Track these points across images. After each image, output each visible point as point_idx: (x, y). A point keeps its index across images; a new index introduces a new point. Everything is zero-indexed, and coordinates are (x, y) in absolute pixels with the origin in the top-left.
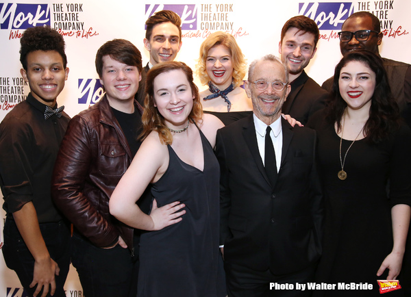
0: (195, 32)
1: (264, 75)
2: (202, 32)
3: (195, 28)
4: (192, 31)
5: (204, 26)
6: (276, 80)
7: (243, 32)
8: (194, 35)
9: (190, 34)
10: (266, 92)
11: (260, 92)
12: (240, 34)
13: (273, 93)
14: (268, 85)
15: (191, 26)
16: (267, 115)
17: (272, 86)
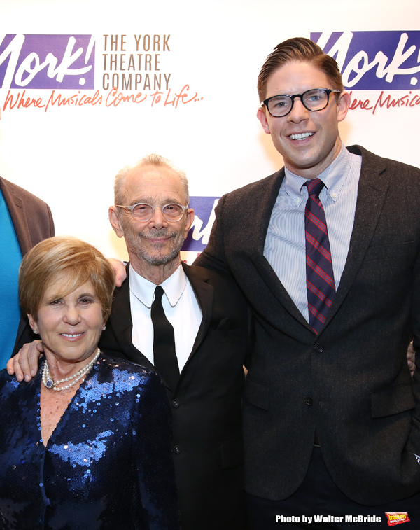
0: (89, 93)
1: (146, 193)
2: (104, 93)
3: (90, 84)
4: (84, 92)
5: (110, 81)
6: (169, 201)
7: (191, 94)
8: (89, 101)
9: (79, 97)
10: (152, 224)
11: (142, 225)
12: (186, 99)
13: (165, 224)
14: (154, 212)
15: (82, 81)
16: (157, 263)
17: (162, 212)
